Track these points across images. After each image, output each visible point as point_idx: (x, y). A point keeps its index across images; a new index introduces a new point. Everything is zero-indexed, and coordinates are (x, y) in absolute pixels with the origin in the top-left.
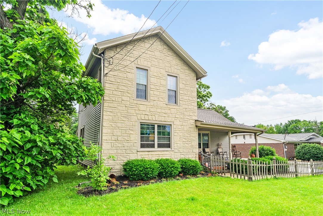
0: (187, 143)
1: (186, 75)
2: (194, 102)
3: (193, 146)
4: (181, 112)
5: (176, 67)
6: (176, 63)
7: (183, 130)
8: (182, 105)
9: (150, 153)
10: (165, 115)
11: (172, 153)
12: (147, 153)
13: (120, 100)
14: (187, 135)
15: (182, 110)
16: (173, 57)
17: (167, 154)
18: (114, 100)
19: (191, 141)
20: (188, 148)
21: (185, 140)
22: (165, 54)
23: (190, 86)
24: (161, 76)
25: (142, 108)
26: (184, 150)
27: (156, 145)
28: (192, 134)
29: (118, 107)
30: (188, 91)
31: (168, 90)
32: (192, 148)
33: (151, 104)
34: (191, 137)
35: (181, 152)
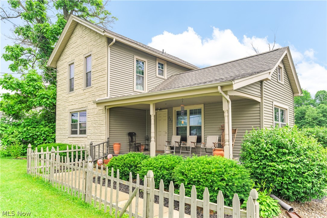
0: (96, 128)
1: (98, 47)
3: (102, 132)
4: (92, 94)
5: (90, 44)
6: (91, 38)
7: (94, 114)
8: (93, 86)
9: (74, 139)
10: (82, 101)
11: (86, 139)
12: (72, 139)
13: (62, 98)
14: (97, 120)
15: (93, 91)
17: (82, 141)
18: (60, 98)
19: (100, 126)
20: (97, 134)
21: (95, 126)
22: (83, 37)
24: (80, 63)
25: (71, 99)
26: (94, 137)
27: (78, 132)
28: (101, 118)
29: (61, 103)
30: (99, 65)
31: (87, 73)
32: (100, 134)
33: (75, 93)
34: (100, 121)
35: (92, 138)
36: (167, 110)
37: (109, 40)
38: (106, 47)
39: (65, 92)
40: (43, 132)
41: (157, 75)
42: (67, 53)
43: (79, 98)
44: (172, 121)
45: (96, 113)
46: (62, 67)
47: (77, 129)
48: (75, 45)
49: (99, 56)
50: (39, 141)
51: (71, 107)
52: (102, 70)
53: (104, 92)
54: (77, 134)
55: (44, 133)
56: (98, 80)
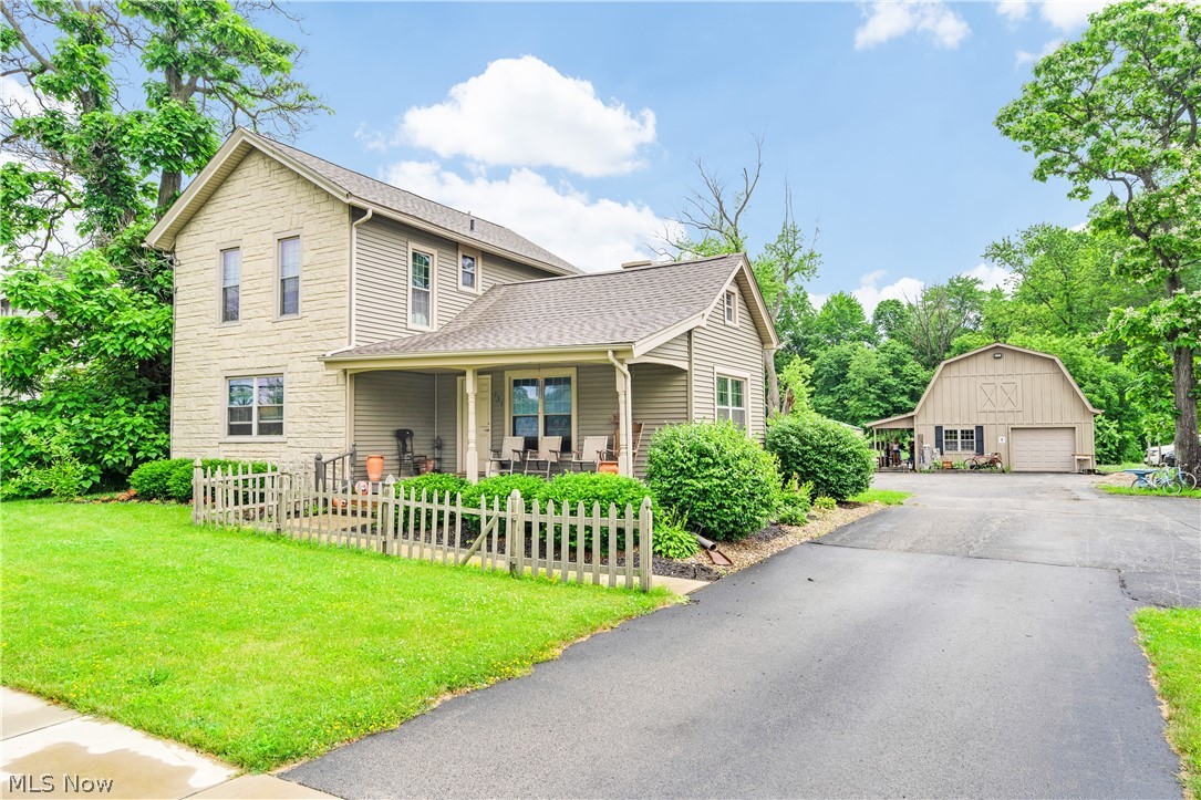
0: (317, 420)
1: (321, 221)
2: (337, 295)
3: (334, 430)
4: (304, 334)
5: (295, 209)
6: (299, 195)
7: (308, 385)
8: (306, 314)
9: (241, 447)
10: (268, 351)
11: (283, 447)
12: (234, 447)
13: (194, 335)
14: (317, 399)
15: (306, 329)
16: (289, 183)
18: (186, 336)
19: (329, 414)
20: (319, 435)
21: (312, 414)
22: (272, 187)
23: (330, 249)
24: (261, 251)
25: (227, 342)
26: (310, 441)
27: (255, 429)
28: (330, 394)
29: (193, 350)
30: (325, 265)
31: (283, 281)
32: (330, 435)
33: (244, 328)
34: (329, 404)
35: (303, 445)
36: (489, 376)
37: (356, 212)
38: (347, 225)
39: (207, 320)
40: (128, 429)
41: (461, 288)
42: (216, 217)
43: (257, 342)
44: (503, 403)
45: (315, 383)
46: (196, 252)
47: (251, 420)
48: (242, 201)
49: (325, 244)
50: (117, 453)
51: (229, 364)
52: (334, 279)
53: (342, 334)
54: (251, 434)
55: (132, 432)
56: (324, 302)
